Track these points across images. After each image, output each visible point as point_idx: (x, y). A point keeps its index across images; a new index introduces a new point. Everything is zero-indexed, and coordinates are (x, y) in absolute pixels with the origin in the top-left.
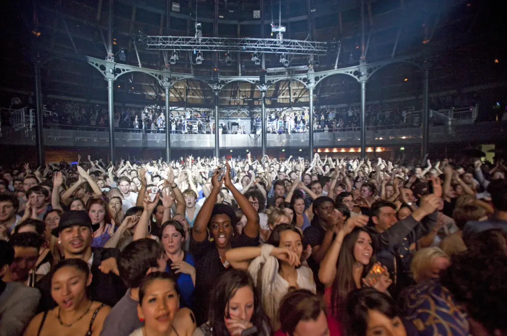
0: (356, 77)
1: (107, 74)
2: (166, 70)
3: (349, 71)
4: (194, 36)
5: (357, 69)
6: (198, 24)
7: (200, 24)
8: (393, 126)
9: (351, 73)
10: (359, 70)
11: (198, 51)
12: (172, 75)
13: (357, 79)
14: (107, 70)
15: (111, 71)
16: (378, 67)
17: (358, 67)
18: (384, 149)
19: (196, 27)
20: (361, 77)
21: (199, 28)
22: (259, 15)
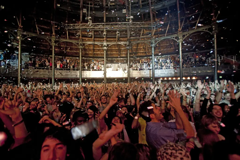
0: (176, 40)
1: (52, 43)
2: (80, 40)
3: (172, 37)
4: (88, 23)
5: (177, 36)
6: (90, 18)
7: (90, 17)
8: (201, 65)
9: (174, 38)
10: (178, 36)
11: (90, 30)
12: (83, 42)
13: (177, 41)
14: (52, 41)
15: (54, 41)
16: (188, 34)
17: (177, 35)
18: (197, 78)
19: (89, 19)
20: (179, 40)
21: (90, 19)
22: (126, 11)
